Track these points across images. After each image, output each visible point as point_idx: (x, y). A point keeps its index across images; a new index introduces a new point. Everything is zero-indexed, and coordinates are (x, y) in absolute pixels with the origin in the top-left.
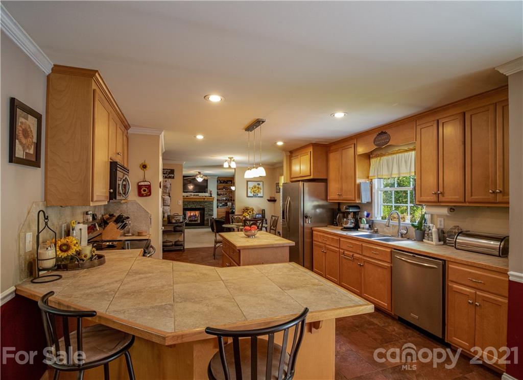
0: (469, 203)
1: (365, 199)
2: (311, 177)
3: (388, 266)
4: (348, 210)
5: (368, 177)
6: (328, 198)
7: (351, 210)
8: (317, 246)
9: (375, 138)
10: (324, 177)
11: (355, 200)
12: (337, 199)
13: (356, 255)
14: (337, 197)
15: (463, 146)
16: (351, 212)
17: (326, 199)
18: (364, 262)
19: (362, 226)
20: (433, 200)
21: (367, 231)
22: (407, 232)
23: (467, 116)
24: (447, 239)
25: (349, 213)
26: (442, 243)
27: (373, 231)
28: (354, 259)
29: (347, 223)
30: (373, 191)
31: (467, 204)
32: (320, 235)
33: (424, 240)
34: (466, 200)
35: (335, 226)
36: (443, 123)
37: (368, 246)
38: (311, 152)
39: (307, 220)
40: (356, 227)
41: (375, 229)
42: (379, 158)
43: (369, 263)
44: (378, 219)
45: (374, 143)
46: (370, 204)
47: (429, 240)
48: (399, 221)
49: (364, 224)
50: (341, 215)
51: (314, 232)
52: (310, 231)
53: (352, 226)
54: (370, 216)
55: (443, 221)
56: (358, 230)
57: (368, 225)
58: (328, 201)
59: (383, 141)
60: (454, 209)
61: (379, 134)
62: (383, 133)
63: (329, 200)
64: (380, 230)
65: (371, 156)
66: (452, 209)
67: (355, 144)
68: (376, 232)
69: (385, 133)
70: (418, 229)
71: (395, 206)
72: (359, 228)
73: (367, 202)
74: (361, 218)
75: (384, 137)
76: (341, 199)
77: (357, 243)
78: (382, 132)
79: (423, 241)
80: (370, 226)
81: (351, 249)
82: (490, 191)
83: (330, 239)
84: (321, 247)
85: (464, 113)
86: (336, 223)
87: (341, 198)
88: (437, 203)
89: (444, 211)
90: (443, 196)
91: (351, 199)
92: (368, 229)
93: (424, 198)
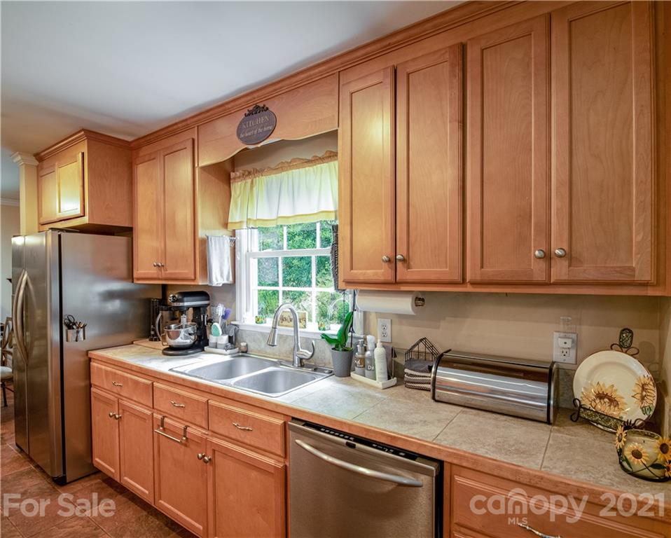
0: (474, 284)
1: (219, 276)
2: (86, 220)
3: (276, 468)
4: (181, 304)
5: (226, 225)
6: (135, 276)
7: (186, 304)
8: (99, 400)
9: (241, 124)
10: (125, 223)
11: (194, 280)
12: (155, 276)
13: (193, 430)
14: (153, 272)
15: (460, 133)
16: (188, 308)
17: (130, 277)
18: (214, 451)
19: (212, 339)
20: (382, 278)
21: (224, 351)
22: (313, 355)
23: (472, 54)
24: (406, 370)
25: (182, 311)
26: (394, 380)
27: (237, 350)
28: (187, 441)
29: (177, 335)
30: (238, 258)
31: (469, 289)
32: (106, 371)
33: (352, 373)
34: (468, 278)
35: (151, 340)
36: (408, 75)
37: (223, 405)
38: (83, 154)
39: (72, 333)
40: (201, 343)
41: (243, 344)
42: (249, 181)
43: (227, 453)
44: (247, 322)
45: (238, 135)
46: (230, 288)
47: (364, 375)
48: (296, 326)
49: (217, 336)
50: (166, 314)
51: (94, 364)
52: (83, 359)
53: (189, 342)
54: (230, 317)
55: (389, 326)
56: (203, 350)
57: (226, 337)
58: (136, 281)
59: (260, 130)
60: (423, 300)
61: (251, 113)
62: (259, 110)
63: (138, 279)
64: (252, 346)
65: (232, 175)
66: (419, 300)
67: (193, 140)
68: (245, 352)
69: (265, 109)
70: (337, 346)
71: (284, 292)
72: (207, 344)
73: (223, 284)
74: (210, 321)
75: (261, 119)
76: (164, 276)
77: (195, 396)
78: (257, 107)
79: (350, 375)
80: (230, 339)
81: (180, 413)
82: (537, 253)
83: (130, 384)
84: (107, 402)
85: (463, 48)
86: (156, 334)
87: (163, 274)
88: (391, 286)
89: (404, 305)
90: (409, 267)
91: (184, 276)
92: (226, 348)
93: (359, 273)
